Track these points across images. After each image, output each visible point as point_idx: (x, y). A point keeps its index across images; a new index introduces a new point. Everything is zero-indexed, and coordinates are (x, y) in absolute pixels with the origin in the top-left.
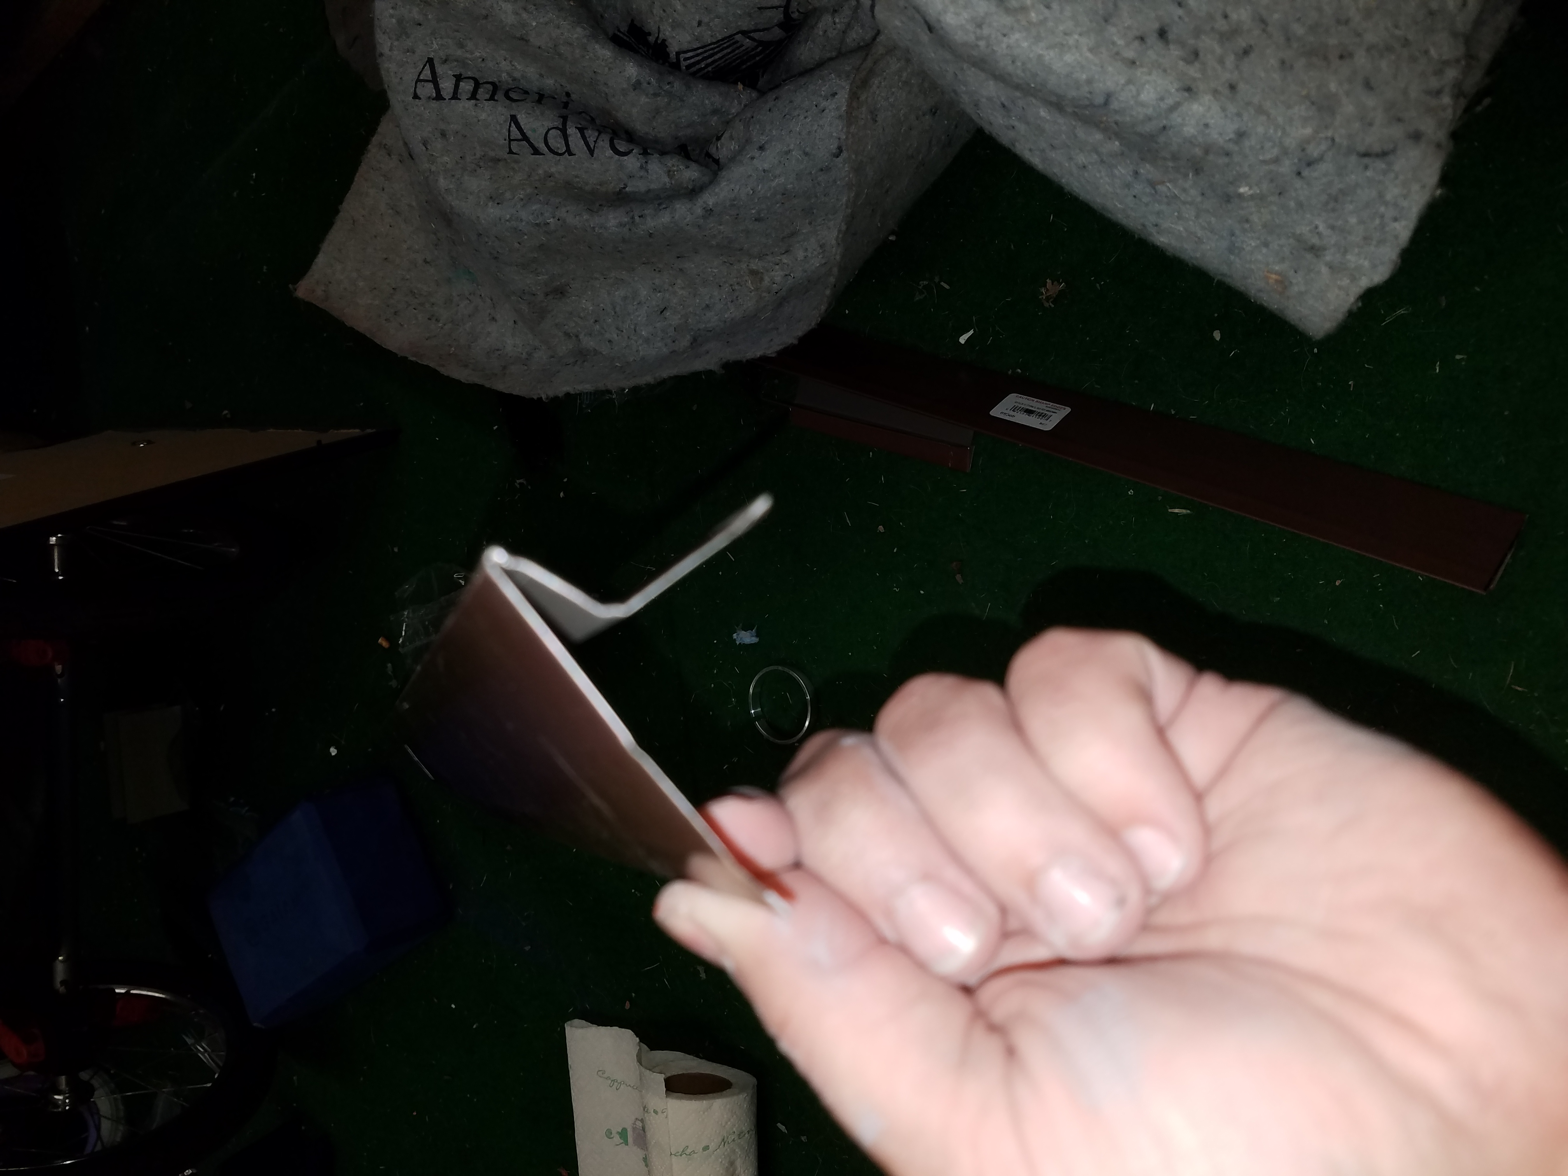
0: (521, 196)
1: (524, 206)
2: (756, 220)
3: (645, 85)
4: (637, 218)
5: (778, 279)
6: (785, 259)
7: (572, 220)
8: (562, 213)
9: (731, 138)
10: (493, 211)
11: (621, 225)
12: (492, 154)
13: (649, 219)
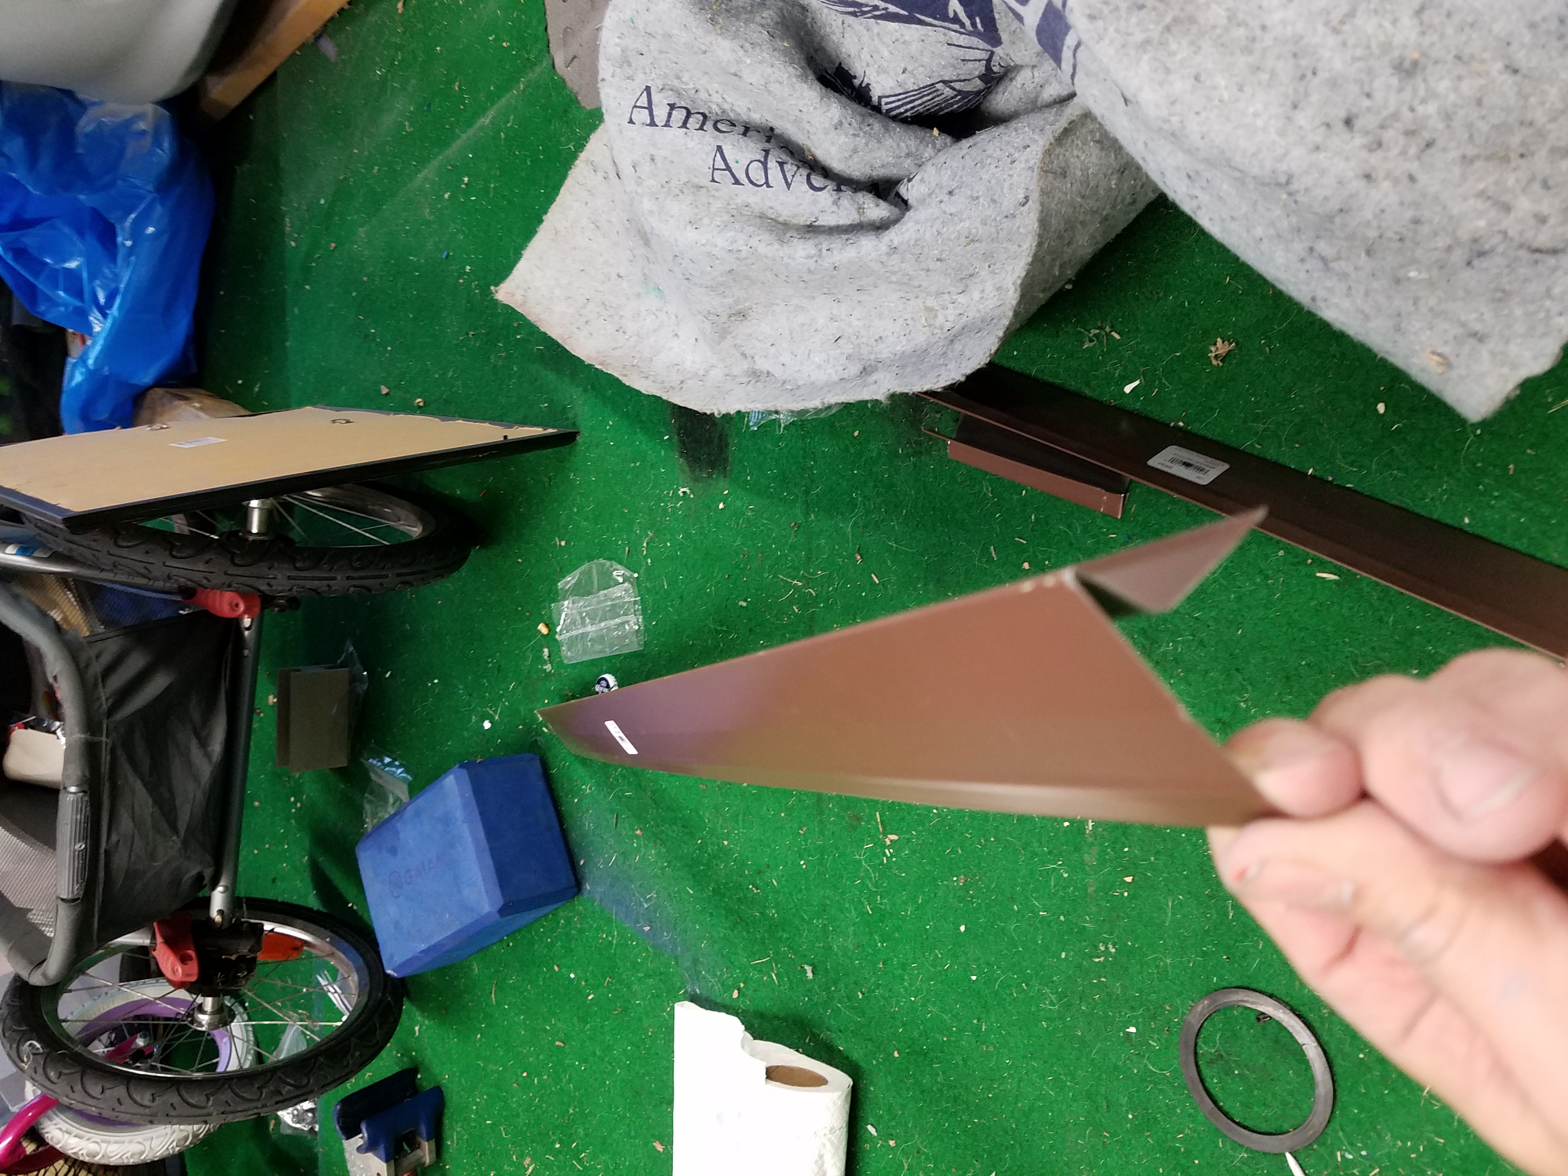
0: (719, 223)
1: (720, 232)
2: (938, 260)
3: (847, 125)
4: (824, 251)
5: (951, 318)
6: (961, 299)
7: (762, 249)
8: (754, 242)
9: (922, 180)
10: (691, 235)
11: (809, 257)
12: (696, 181)
13: (835, 252)
